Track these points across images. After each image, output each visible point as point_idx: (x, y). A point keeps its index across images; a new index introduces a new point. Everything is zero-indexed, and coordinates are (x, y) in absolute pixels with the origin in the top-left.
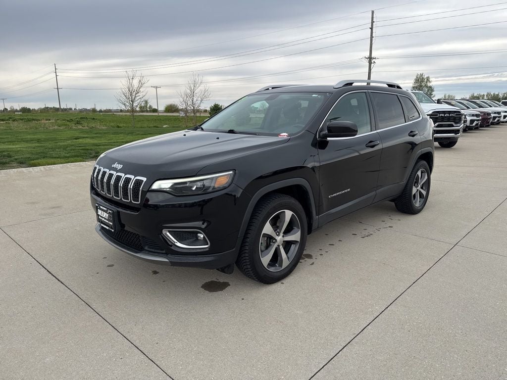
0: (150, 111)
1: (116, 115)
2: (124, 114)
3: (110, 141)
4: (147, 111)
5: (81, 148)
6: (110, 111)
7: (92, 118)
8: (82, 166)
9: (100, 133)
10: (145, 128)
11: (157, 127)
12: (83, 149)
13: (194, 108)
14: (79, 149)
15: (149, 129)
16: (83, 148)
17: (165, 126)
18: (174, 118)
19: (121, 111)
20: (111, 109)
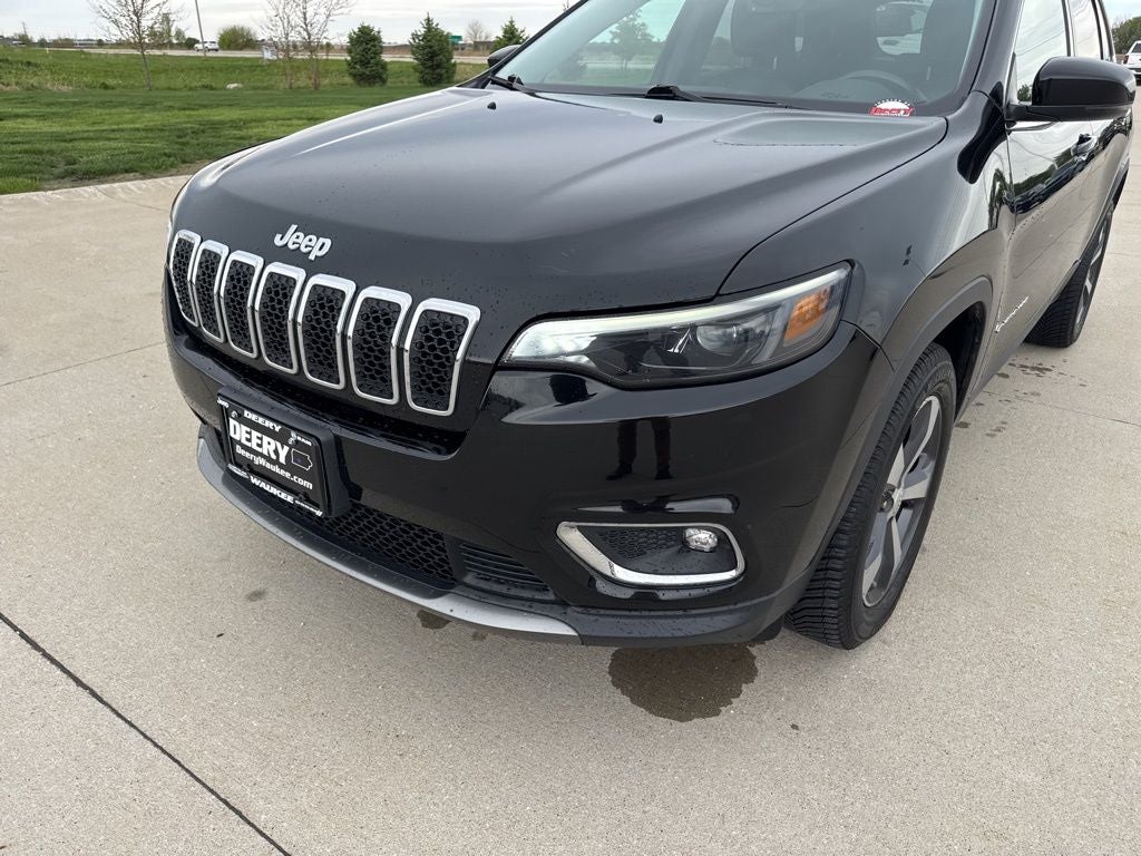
0: (180, 46)
1: (90, 54)
2: (112, 51)
3: (97, 128)
4: (172, 46)
5: (18, 147)
6: (68, 43)
7: (25, 61)
8: (35, 204)
9: (61, 104)
10: (180, 89)
11: (212, 88)
12: (26, 152)
13: (309, 35)
14: (13, 152)
15: (190, 93)
16: (26, 147)
17: (232, 86)
18: (249, 63)
19: (100, 43)
20: (72, 37)
